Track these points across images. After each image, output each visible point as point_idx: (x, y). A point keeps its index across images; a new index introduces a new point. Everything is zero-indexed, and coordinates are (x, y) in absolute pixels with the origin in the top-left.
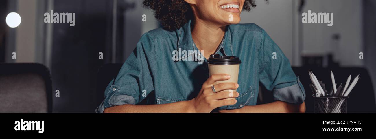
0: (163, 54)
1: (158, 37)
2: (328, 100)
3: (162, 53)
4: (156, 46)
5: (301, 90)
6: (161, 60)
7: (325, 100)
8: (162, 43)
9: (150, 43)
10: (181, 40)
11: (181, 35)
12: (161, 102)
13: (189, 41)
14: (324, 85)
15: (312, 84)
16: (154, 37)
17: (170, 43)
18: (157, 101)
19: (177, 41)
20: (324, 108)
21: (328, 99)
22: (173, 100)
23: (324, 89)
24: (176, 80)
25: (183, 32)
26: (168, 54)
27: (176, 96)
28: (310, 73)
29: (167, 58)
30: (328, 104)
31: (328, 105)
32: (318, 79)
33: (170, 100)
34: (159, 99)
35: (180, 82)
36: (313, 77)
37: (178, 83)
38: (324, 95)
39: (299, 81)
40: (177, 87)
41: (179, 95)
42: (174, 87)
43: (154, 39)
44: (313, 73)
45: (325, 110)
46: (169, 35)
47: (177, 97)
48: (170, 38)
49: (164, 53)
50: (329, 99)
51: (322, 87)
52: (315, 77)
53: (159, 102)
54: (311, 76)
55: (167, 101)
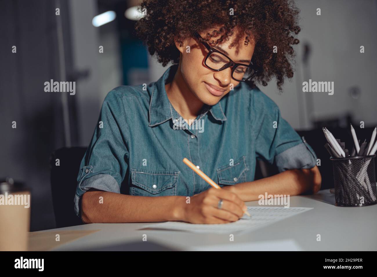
0: (135, 115)
1: (127, 94)
2: (350, 162)
3: (134, 113)
4: (125, 106)
5: (310, 151)
6: (133, 122)
7: (347, 162)
8: (132, 101)
9: (117, 101)
10: (154, 101)
11: (153, 94)
12: (137, 175)
13: (164, 103)
14: (343, 144)
15: (328, 144)
16: (122, 94)
17: (141, 102)
18: (131, 174)
19: (149, 100)
20: (346, 172)
21: (350, 160)
22: (151, 172)
23: (344, 149)
24: (154, 147)
25: (156, 90)
26: (142, 114)
27: (155, 167)
28: (324, 129)
29: (141, 120)
30: (351, 167)
31: (350, 169)
32: (336, 137)
33: (148, 172)
34: (134, 171)
35: (158, 149)
36: (329, 135)
37: (156, 150)
38: (344, 156)
39: (305, 141)
40: (155, 156)
41: (159, 165)
42: (151, 156)
43: (122, 97)
44: (328, 130)
45: (348, 175)
46: (139, 94)
47: (157, 168)
48: (140, 96)
49: (137, 114)
50: (352, 160)
51: (342, 147)
52: (331, 134)
53: (133, 175)
54: (325, 134)
55: (144, 174)
